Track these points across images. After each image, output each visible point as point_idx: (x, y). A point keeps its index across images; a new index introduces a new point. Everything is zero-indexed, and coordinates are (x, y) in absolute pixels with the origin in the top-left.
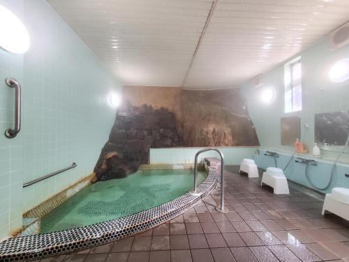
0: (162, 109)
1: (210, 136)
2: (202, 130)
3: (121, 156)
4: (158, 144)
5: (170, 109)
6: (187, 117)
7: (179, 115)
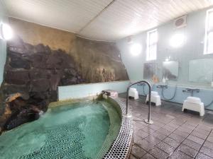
0: (60, 50)
1: (101, 74)
2: (96, 71)
3: (26, 97)
4: (65, 82)
5: (68, 51)
6: (82, 60)
7: (76, 57)
